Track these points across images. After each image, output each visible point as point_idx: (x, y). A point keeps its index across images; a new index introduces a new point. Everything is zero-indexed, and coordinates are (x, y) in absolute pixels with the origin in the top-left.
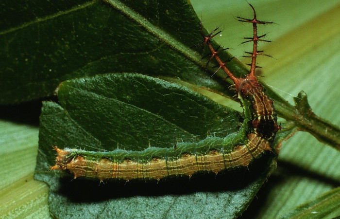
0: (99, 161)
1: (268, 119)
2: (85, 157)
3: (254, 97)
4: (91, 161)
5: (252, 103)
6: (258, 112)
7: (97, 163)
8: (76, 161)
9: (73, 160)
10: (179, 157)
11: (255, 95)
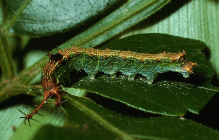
0: (162, 59)
1: (54, 61)
2: (170, 61)
3: (50, 74)
4: (167, 58)
5: (54, 73)
6: (55, 66)
7: (163, 57)
8: (176, 58)
9: (178, 59)
10: (111, 57)
11: (49, 74)
